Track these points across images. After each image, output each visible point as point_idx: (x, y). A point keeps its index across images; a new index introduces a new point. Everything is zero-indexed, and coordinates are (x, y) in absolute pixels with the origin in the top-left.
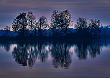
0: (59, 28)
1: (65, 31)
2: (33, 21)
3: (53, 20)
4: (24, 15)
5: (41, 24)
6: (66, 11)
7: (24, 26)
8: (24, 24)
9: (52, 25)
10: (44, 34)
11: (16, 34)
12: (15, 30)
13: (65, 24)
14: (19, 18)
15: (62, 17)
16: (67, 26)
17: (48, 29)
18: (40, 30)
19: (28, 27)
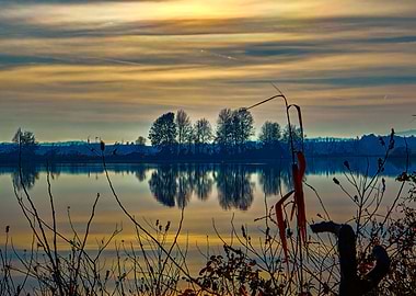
0: (231, 140)
1: (243, 145)
2: (186, 128)
3: (220, 126)
4: (170, 116)
5: (200, 132)
6: (243, 111)
7: (170, 136)
8: (171, 133)
9: (218, 134)
10: (205, 151)
11: (155, 151)
12: (154, 144)
13: (242, 133)
14: (161, 121)
15: (236, 120)
16: (247, 136)
17: (211, 142)
18: (198, 144)
19: (177, 139)
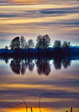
0: (42, 47)
1: (46, 49)
2: (24, 43)
3: (37, 42)
4: (18, 38)
5: (29, 44)
6: (47, 36)
7: (18, 46)
8: (18, 45)
9: (37, 45)
10: (32, 52)
11: (12, 52)
12: (12, 49)
13: (46, 45)
14: (14, 40)
15: (44, 39)
16: (48, 46)
17: (34, 48)
18: (29, 49)
19: (21, 47)
